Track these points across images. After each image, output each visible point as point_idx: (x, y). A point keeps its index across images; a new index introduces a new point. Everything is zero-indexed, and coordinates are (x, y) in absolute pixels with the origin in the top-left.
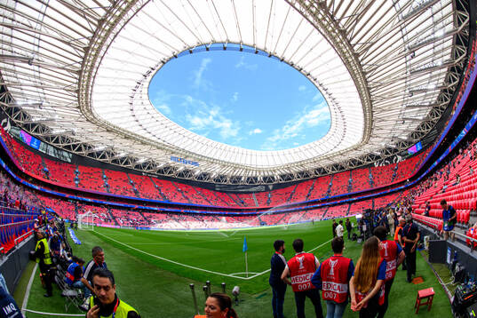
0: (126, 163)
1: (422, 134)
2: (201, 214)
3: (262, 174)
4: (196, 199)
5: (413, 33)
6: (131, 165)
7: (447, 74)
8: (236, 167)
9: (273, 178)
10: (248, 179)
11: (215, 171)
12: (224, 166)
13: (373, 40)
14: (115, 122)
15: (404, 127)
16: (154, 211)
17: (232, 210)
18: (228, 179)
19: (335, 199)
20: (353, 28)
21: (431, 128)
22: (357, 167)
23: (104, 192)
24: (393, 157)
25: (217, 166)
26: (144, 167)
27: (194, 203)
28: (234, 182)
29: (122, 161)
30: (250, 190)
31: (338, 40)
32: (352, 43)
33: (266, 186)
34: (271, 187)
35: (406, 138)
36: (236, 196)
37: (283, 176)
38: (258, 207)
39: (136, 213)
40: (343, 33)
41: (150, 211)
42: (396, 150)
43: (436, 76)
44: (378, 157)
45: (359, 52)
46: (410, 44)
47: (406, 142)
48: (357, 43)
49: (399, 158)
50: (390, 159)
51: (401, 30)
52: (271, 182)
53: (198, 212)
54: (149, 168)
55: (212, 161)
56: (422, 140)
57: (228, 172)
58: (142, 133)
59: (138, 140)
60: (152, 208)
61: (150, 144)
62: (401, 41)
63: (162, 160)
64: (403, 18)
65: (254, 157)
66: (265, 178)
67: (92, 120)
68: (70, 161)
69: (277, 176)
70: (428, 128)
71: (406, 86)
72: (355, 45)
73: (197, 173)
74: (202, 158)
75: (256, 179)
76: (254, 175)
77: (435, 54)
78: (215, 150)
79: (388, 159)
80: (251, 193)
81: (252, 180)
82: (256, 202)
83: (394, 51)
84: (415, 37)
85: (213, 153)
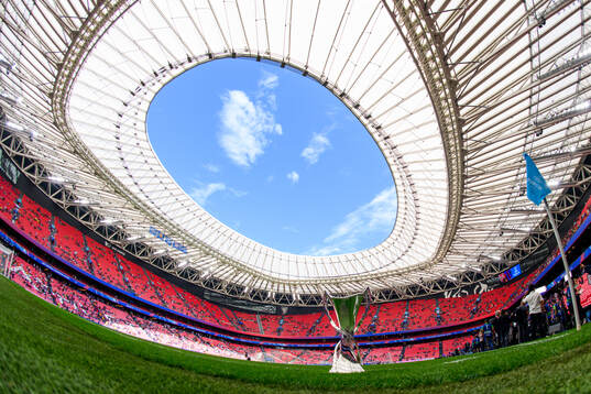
0: (87, 219)
1: (523, 253)
2: (178, 327)
3: (276, 288)
4: (174, 303)
5: (548, 102)
6: (92, 224)
7: (577, 169)
8: (240, 269)
9: (290, 297)
10: (254, 292)
11: (208, 268)
12: (224, 263)
13: (490, 104)
14: (88, 142)
15: (499, 242)
16: (112, 304)
17: (225, 332)
18: (225, 286)
19: (380, 338)
20: (468, 82)
21: (538, 246)
22: (419, 296)
23: (47, 247)
24: (474, 285)
25: (214, 261)
26: (110, 233)
27: (169, 307)
28: (233, 292)
29: (82, 214)
30: (254, 309)
31: (442, 95)
32: (460, 103)
33: (279, 308)
34: (284, 310)
35: (499, 259)
36: (231, 313)
37: (304, 297)
38: (263, 334)
39: (84, 297)
40: (453, 85)
41: (106, 301)
42: (479, 276)
43: (562, 169)
44: (451, 285)
45: (465, 118)
46: (540, 118)
47: (496, 265)
48: (467, 105)
49: (484, 287)
50: (470, 288)
51: (530, 97)
52: (286, 302)
53: (174, 322)
54: (116, 238)
55: (208, 251)
56: (522, 262)
57: (226, 275)
58: (119, 174)
59: (111, 183)
60: (108, 297)
61: (125, 196)
62: (526, 113)
63: (138, 230)
64: (539, 78)
65: (269, 259)
66: (278, 296)
67: (60, 124)
68: (15, 182)
69: (297, 293)
70: (533, 245)
71: (517, 181)
72: (463, 107)
73: (182, 264)
74: (193, 242)
75: (265, 294)
76: (263, 286)
77: (567, 137)
78: (215, 235)
79: (466, 288)
80: (256, 313)
81: (259, 296)
82: (261, 327)
83: (512, 126)
84: (548, 108)
85: (212, 238)
